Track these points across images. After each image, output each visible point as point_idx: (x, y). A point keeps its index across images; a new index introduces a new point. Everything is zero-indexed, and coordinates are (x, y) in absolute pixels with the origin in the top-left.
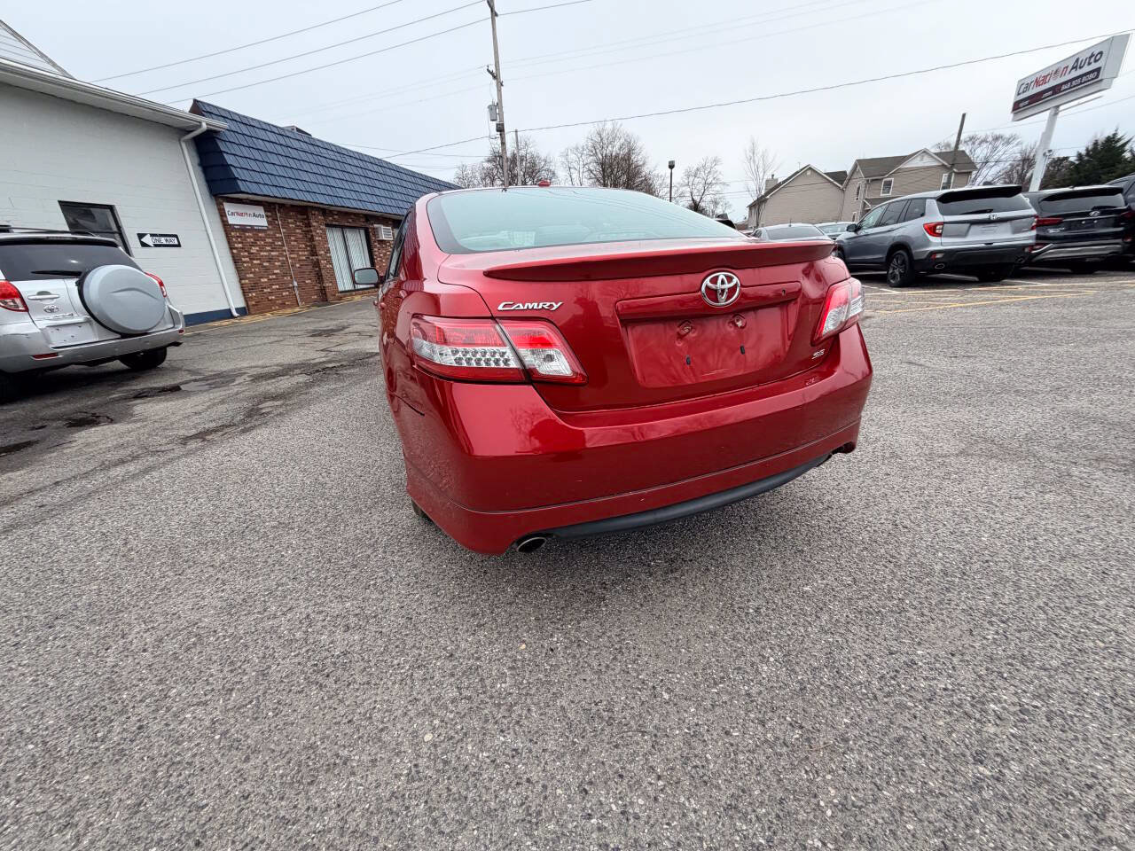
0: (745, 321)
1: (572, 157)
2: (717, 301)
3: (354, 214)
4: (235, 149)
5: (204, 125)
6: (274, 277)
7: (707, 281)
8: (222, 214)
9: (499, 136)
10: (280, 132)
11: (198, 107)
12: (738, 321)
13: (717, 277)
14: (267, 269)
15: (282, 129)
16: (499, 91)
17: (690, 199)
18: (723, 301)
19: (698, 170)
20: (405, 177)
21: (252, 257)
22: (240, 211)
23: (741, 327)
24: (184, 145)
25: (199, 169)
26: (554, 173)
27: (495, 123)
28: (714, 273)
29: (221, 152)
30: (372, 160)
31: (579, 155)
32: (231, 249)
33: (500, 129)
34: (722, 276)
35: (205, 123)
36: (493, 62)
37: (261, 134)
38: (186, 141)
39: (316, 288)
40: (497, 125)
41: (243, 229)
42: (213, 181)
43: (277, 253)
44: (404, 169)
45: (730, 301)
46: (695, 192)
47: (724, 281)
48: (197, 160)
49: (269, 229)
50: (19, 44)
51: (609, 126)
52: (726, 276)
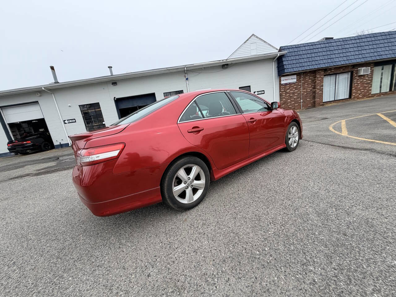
3: (344, 67)
4: (287, 59)
5: (278, 55)
6: (293, 99)
8: (280, 81)
11: (281, 49)
14: (291, 97)
21: (286, 93)
22: (286, 79)
24: (273, 63)
25: (277, 69)
29: (283, 61)
32: (280, 92)
35: (280, 54)
38: (274, 61)
39: (311, 102)
41: (286, 84)
42: (279, 71)
43: (297, 91)
48: (277, 66)
49: (296, 82)
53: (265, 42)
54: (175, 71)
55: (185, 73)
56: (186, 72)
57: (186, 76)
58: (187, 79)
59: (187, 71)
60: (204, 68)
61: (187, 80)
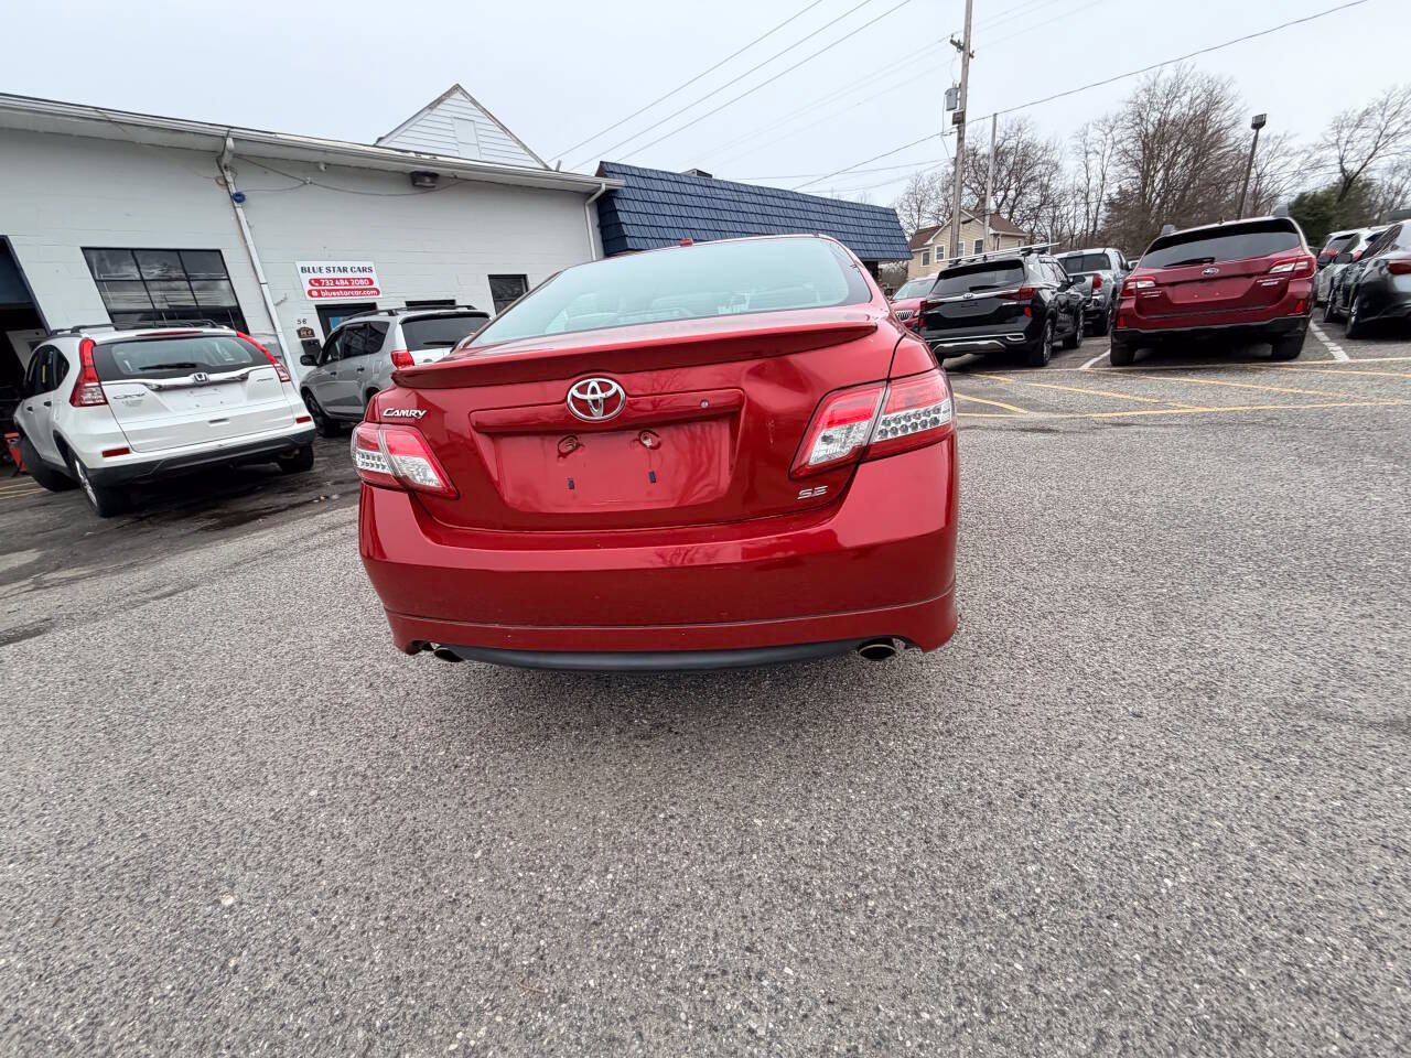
0: (657, 440)
1: (1095, 134)
2: (592, 415)
4: (631, 206)
5: (604, 187)
7: (574, 391)
9: (956, 130)
10: (676, 179)
11: (604, 170)
12: (646, 438)
13: (587, 384)
15: (678, 175)
16: (966, 66)
17: (1338, 168)
18: (598, 415)
19: (1367, 112)
20: (813, 207)
23: (652, 448)
24: (587, 209)
25: (598, 230)
26: (1056, 166)
27: (952, 112)
28: (580, 380)
29: (616, 211)
30: (774, 193)
31: (1107, 131)
33: (959, 120)
34: (593, 383)
35: (605, 184)
36: (962, 27)
37: (658, 185)
38: (589, 205)
40: (954, 115)
42: (607, 241)
44: (812, 197)
45: (611, 414)
46: (1350, 155)
47: (594, 389)
48: (597, 221)
50: (504, 136)
51: (1169, 73)
52: (599, 383)
53: (504, 128)
54: (154, 137)
55: (223, 168)
56: (227, 159)
57: (230, 179)
58: (239, 198)
59: (237, 156)
60: (327, 165)
61: (238, 201)
